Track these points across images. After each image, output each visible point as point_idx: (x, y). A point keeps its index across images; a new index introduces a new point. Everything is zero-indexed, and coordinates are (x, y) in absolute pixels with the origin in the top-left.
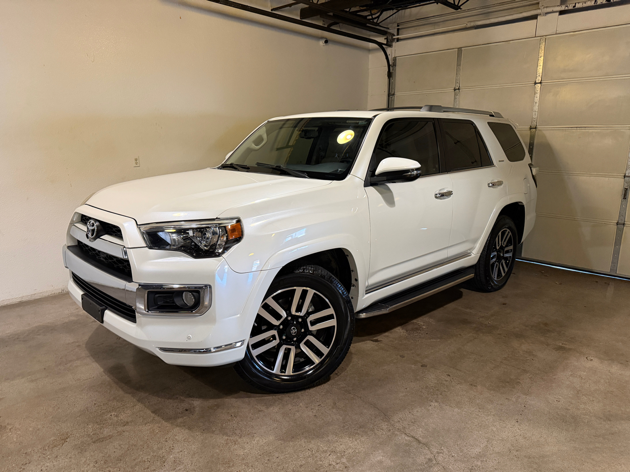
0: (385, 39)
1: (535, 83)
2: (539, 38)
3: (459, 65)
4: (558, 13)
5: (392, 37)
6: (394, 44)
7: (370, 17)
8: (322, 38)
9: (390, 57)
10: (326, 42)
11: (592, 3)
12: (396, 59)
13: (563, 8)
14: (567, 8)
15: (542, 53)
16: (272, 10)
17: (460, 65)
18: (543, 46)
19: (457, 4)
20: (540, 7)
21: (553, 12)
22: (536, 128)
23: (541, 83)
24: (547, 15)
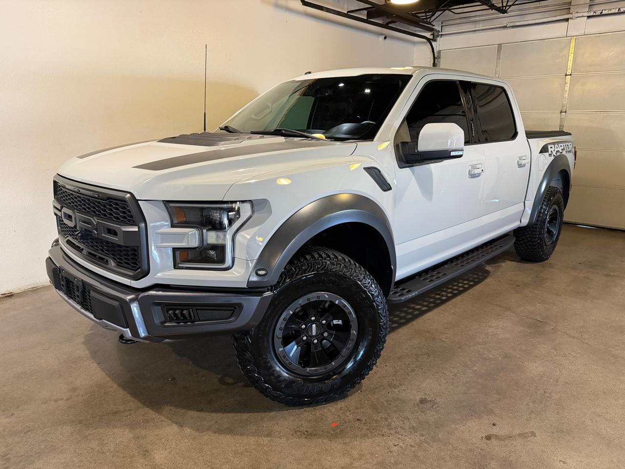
0: (431, 34)
1: (566, 75)
2: (570, 38)
3: (498, 58)
4: (586, 18)
5: (438, 33)
6: (438, 39)
7: (425, 17)
9: (435, 49)
10: (385, 38)
11: (617, 11)
12: (440, 52)
13: (592, 14)
14: (594, 14)
15: (572, 50)
16: (348, 12)
17: (500, 59)
18: (573, 45)
19: (504, 8)
20: (571, 12)
21: (583, 16)
22: (566, 112)
23: (571, 75)
24: (577, 19)
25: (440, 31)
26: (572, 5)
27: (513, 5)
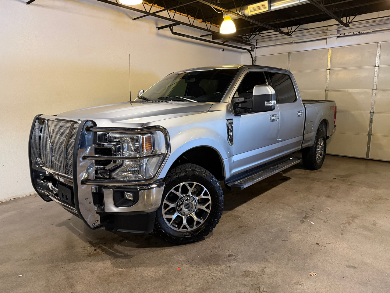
0: (251, 47)
1: (327, 70)
2: (328, 49)
3: (289, 61)
4: (336, 37)
5: (254, 47)
6: (255, 50)
7: (246, 38)
8: (221, 48)
9: (253, 56)
10: (223, 50)
11: (352, 34)
12: (256, 57)
13: (339, 35)
14: (340, 35)
15: (329, 56)
18: (330, 52)
19: (289, 33)
20: (328, 34)
21: (334, 37)
22: (328, 91)
23: (329, 70)
24: (331, 38)
25: (256, 45)
26: (328, 30)
27: (294, 31)
